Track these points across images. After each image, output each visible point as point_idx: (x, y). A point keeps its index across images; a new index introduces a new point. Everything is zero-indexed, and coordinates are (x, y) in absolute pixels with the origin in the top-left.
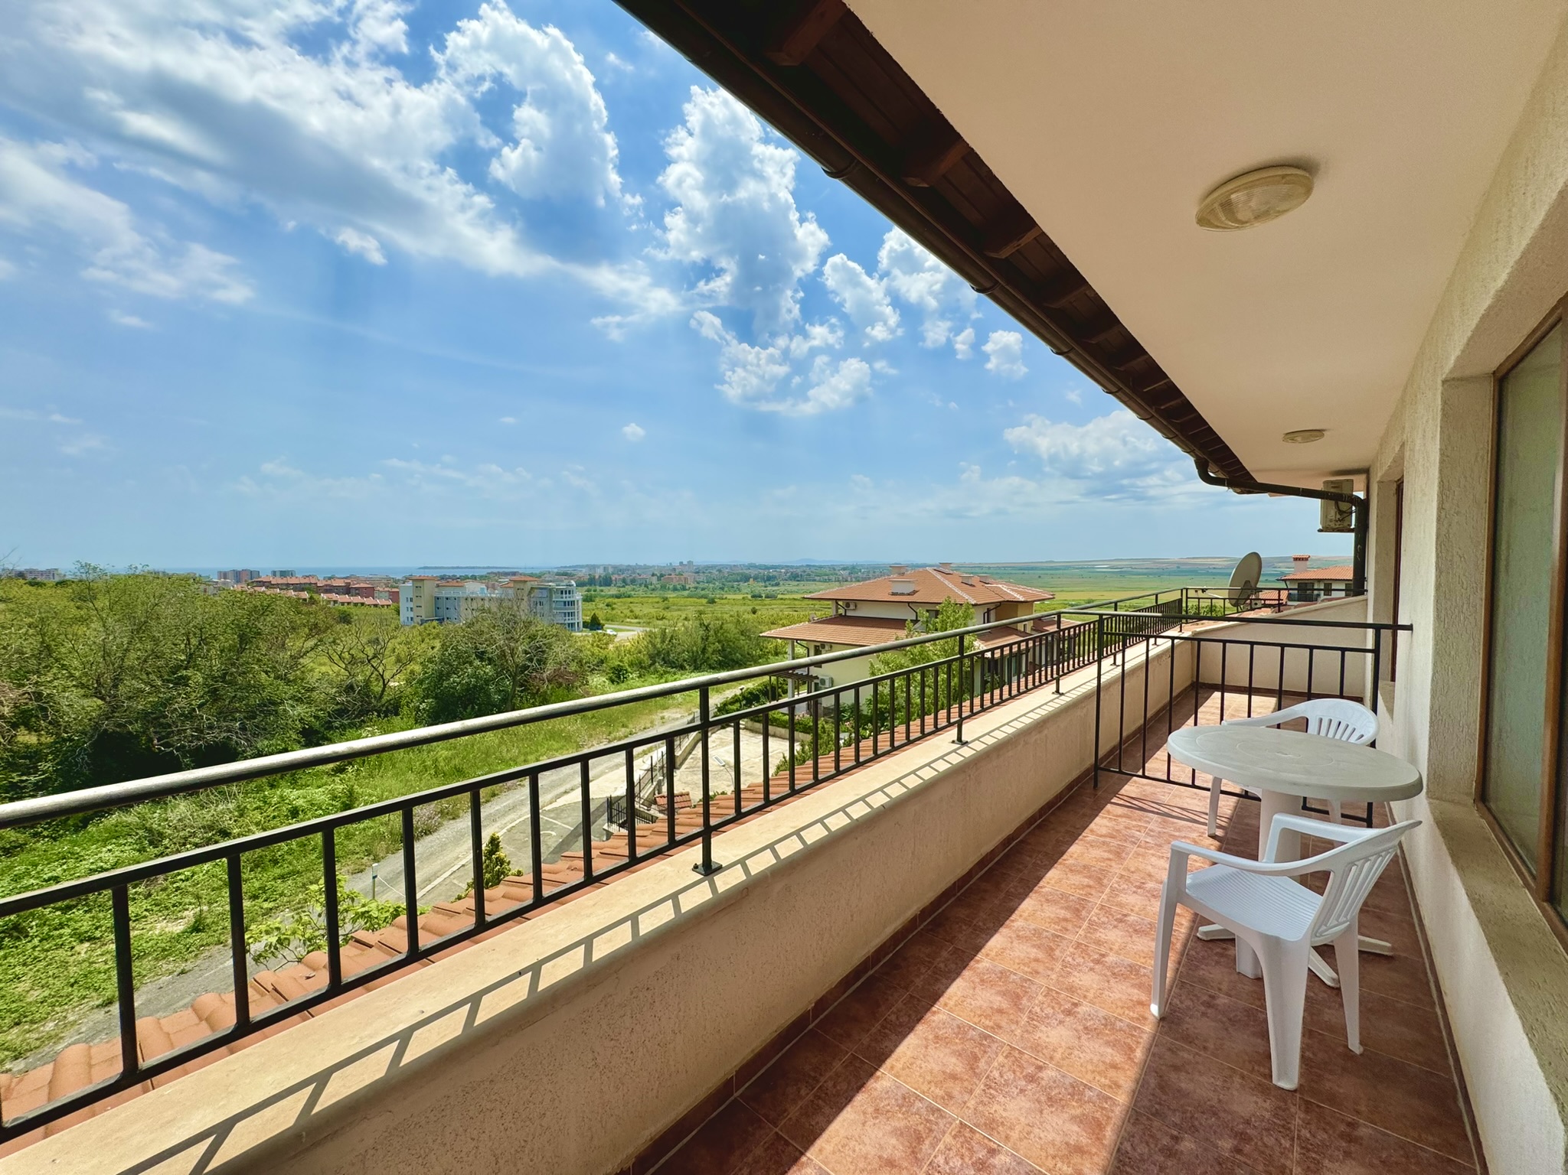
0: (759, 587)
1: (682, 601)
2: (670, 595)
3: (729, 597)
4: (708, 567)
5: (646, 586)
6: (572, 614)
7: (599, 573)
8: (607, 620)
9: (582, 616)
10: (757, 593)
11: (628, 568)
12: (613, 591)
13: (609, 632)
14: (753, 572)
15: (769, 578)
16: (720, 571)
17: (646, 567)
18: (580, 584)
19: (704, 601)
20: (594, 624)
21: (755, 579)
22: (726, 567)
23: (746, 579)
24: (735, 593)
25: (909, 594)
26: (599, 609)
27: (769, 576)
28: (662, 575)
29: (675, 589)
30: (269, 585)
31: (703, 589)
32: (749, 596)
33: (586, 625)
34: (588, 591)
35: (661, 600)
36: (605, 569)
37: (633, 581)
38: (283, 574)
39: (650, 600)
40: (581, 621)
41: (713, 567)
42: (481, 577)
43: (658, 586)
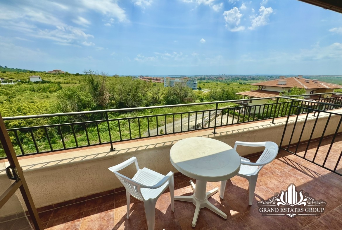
0: (242, 81)
1: (221, 84)
2: (218, 82)
3: (233, 83)
4: (229, 76)
5: (213, 80)
6: (195, 86)
7: (203, 77)
8: (203, 88)
9: (197, 87)
10: (241, 82)
11: (209, 76)
12: (205, 81)
13: (203, 90)
14: (241, 77)
15: (245, 79)
16: (232, 77)
17: (214, 76)
18: (198, 79)
19: (227, 84)
20: (200, 89)
21: (241, 79)
22: (233, 76)
23: (239, 79)
24: (235, 82)
25: (284, 85)
26: (201, 85)
27: (245, 78)
28: (217, 78)
29: (220, 81)
30: (145, 78)
31: (227, 81)
32: (239, 83)
33: (198, 89)
34: (200, 81)
35: (216, 84)
36: (204, 76)
37: (210, 79)
38: (147, 76)
39: (213, 84)
40: (197, 88)
41: (230, 76)
42: (179, 78)
43: (216, 80)
